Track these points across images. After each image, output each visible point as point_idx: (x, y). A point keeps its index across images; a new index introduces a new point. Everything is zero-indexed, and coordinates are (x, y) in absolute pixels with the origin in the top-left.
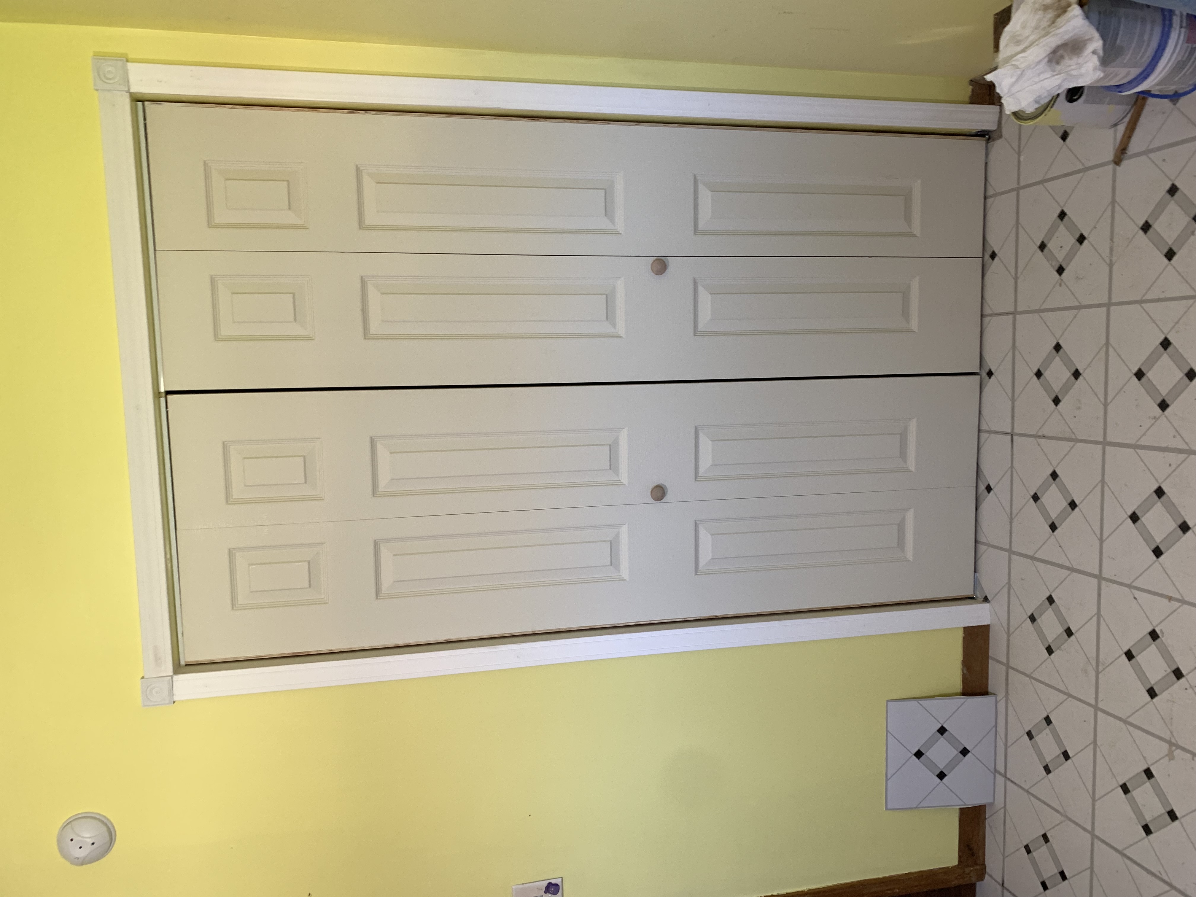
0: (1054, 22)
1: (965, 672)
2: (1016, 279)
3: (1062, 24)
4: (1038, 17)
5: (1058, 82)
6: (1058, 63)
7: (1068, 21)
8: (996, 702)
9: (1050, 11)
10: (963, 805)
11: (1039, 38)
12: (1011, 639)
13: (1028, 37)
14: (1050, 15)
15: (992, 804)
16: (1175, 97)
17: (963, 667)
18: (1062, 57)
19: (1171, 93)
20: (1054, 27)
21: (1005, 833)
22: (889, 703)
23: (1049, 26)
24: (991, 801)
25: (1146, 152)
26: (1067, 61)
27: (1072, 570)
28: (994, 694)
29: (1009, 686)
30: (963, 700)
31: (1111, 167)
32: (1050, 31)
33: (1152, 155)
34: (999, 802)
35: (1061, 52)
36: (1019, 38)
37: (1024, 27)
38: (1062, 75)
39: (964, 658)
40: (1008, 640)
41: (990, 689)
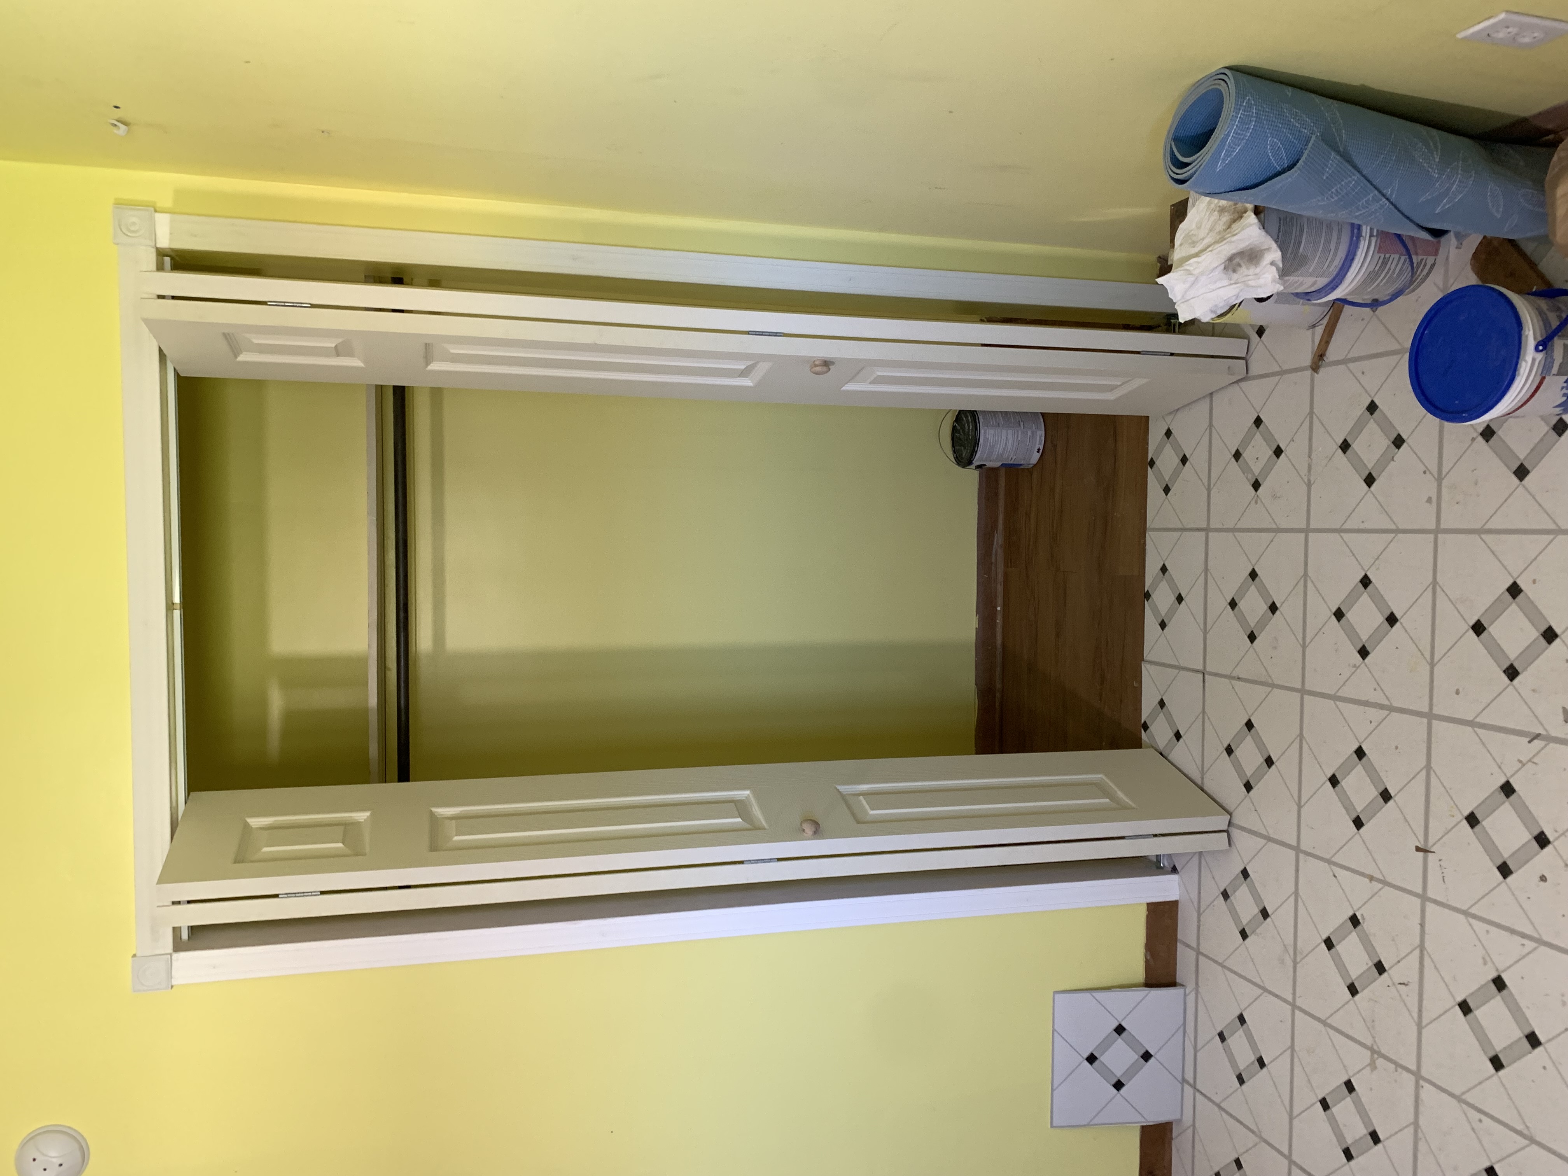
0: (1229, 227)
1: (1148, 958)
2: (1209, 490)
3: (1237, 231)
4: (1212, 219)
5: (1235, 292)
6: (1234, 271)
7: (1243, 229)
8: (1185, 995)
9: (1226, 214)
10: (1144, 1122)
11: (1215, 243)
12: (1202, 919)
13: (1203, 239)
14: (1226, 218)
15: (1179, 1121)
16: (1375, 304)
17: (1146, 952)
18: (1239, 265)
19: (1369, 302)
20: (1230, 233)
21: (1193, 1156)
22: (1057, 996)
23: (1225, 230)
24: (1178, 1116)
25: (1344, 362)
26: (1243, 270)
27: (1269, 839)
28: (1183, 986)
29: (1200, 975)
30: (1147, 992)
31: (1309, 372)
32: (1226, 237)
33: (1351, 365)
34: (1187, 1119)
35: (1237, 260)
36: (1194, 239)
37: (1199, 227)
38: (1239, 285)
39: (1147, 940)
40: (1199, 921)
41: (1178, 980)
